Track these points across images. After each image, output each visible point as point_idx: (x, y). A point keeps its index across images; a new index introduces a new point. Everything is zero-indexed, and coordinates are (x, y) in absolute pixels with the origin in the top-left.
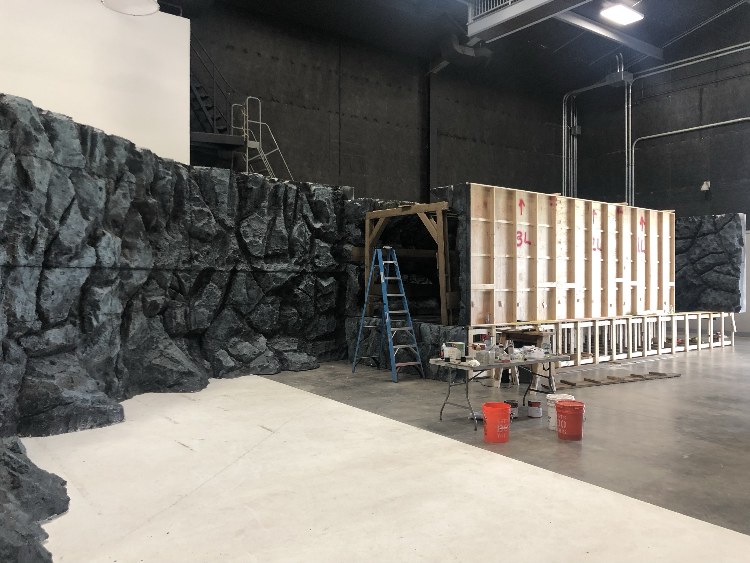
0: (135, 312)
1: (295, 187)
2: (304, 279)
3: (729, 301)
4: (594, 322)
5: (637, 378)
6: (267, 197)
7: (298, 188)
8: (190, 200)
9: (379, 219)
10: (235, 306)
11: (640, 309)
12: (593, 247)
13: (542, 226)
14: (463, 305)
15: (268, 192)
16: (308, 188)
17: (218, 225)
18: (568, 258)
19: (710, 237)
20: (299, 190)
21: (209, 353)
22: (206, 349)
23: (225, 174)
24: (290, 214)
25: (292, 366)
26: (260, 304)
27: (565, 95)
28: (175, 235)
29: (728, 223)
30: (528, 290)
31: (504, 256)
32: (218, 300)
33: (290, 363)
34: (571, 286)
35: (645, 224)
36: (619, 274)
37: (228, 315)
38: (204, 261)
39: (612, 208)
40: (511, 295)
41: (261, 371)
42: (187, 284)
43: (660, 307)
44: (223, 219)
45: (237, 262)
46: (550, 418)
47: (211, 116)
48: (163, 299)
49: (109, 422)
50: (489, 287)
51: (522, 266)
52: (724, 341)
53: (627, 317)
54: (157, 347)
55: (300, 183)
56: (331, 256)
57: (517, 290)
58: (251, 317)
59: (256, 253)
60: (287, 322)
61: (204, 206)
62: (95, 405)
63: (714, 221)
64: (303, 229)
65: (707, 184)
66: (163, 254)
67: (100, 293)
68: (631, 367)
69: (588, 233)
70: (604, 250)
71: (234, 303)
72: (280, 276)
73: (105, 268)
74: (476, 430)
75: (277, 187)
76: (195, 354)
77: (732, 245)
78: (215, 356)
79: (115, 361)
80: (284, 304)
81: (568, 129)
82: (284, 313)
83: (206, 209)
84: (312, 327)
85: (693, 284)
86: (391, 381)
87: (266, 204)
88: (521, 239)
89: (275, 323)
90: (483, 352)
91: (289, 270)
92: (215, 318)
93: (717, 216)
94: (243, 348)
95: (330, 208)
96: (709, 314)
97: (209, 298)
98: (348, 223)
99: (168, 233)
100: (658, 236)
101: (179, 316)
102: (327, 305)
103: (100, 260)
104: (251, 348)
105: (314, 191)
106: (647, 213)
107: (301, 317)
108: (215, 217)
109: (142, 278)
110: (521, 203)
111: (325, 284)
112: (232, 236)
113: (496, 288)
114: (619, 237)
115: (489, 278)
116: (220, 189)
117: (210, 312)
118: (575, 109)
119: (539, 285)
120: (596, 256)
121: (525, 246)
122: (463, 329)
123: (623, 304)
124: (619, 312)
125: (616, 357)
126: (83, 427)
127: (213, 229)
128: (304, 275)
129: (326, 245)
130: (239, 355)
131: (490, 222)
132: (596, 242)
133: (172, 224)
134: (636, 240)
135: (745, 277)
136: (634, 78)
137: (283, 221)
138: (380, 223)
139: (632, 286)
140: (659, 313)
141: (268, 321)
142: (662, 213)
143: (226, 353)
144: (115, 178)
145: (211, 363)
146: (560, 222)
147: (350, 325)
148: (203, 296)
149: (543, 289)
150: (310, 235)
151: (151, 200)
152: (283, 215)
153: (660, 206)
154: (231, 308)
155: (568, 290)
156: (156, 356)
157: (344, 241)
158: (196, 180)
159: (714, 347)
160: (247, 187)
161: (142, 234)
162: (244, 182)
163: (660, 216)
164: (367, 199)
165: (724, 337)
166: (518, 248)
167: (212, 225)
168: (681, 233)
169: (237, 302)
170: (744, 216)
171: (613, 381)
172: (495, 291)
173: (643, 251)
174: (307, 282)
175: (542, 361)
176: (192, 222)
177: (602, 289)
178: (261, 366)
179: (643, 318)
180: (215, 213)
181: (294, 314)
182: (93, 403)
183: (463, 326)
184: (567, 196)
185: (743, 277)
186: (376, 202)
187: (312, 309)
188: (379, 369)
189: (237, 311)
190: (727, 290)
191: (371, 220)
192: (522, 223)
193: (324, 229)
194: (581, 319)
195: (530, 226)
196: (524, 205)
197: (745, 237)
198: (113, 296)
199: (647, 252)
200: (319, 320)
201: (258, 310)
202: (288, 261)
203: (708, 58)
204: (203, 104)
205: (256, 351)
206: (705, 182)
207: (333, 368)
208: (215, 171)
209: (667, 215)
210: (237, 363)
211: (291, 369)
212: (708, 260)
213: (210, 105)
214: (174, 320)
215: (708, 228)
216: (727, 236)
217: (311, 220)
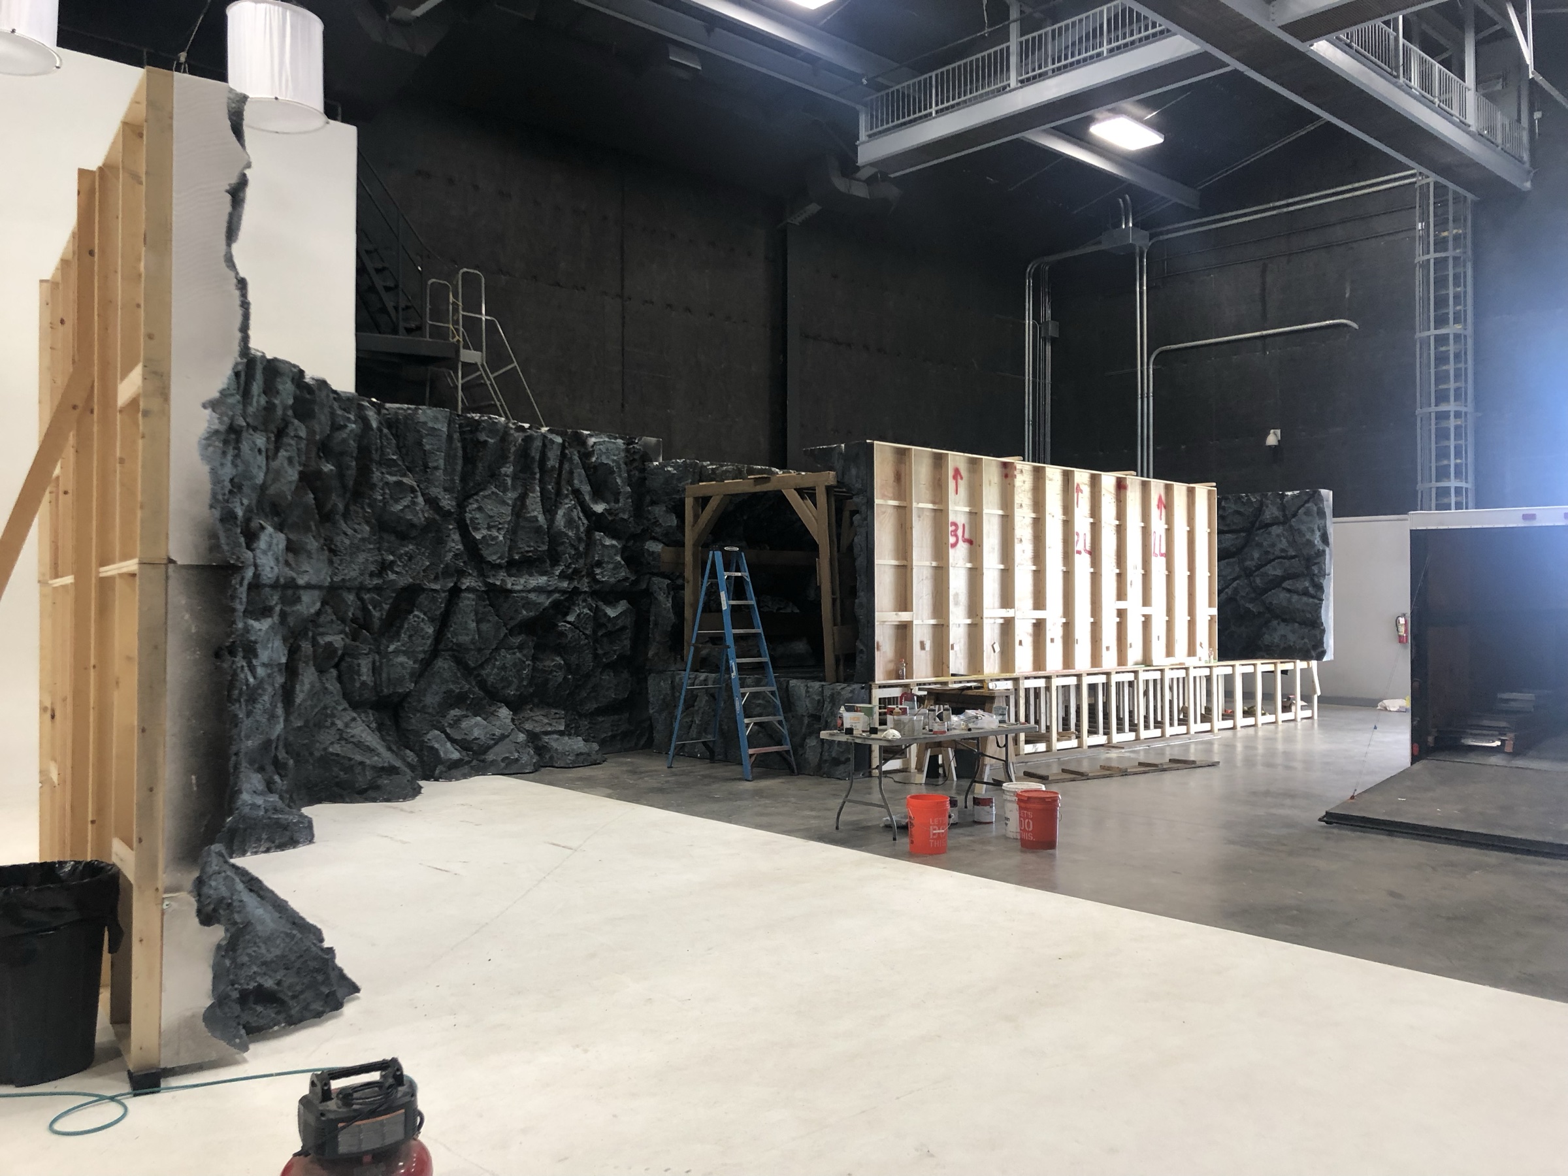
0: (304, 662)
1: (559, 440)
2: (574, 604)
3: (1306, 640)
4: (1079, 676)
5: (1148, 767)
6: (512, 458)
7: (564, 441)
8: (381, 464)
9: (711, 497)
10: (456, 654)
11: (1158, 656)
12: (1077, 548)
13: (991, 513)
14: (862, 647)
15: (513, 449)
16: (581, 441)
17: (427, 508)
18: (1034, 568)
19: (1276, 530)
20: (567, 444)
21: (412, 737)
22: (408, 730)
23: (440, 416)
24: (550, 487)
25: (559, 759)
26: (500, 649)
27: (1030, 263)
28: (356, 527)
29: (1303, 506)
30: (969, 621)
31: (928, 563)
32: (429, 642)
33: (555, 755)
34: (1040, 614)
35: (1165, 507)
36: (1121, 595)
37: (444, 669)
38: (404, 572)
39: (1108, 480)
40: (941, 631)
41: (506, 768)
42: (376, 614)
43: (1192, 652)
44: (436, 497)
45: (461, 573)
46: (1007, 819)
47: (392, 304)
48: (342, 638)
49: (293, 843)
50: (905, 616)
51: (958, 582)
52: (1299, 711)
53: (1136, 668)
54: (333, 724)
55: (567, 432)
56: (623, 563)
57: (951, 623)
58: (483, 672)
59: (493, 558)
60: (547, 681)
61: (405, 475)
62: (269, 814)
63: (1282, 503)
64: (575, 513)
65: (1275, 434)
66: (341, 560)
67: (258, 628)
68: (1142, 753)
69: (1068, 524)
70: (1095, 553)
71: (455, 647)
72: (534, 598)
73: (265, 585)
74: (895, 839)
75: (528, 440)
76: (389, 738)
77: (1310, 543)
78: (423, 741)
79: (274, 745)
80: (541, 649)
81: (1034, 327)
82: (540, 665)
83: (408, 481)
84: (588, 691)
85: (1248, 611)
86: (740, 779)
87: (508, 469)
88: (956, 536)
89: (525, 683)
90: (904, 718)
91: (550, 589)
92: (421, 675)
93: (1287, 493)
94: (472, 727)
95: (620, 476)
96: (1275, 664)
97: (414, 638)
98: (653, 503)
99: (346, 523)
100: (1188, 529)
101: (364, 670)
102: (615, 651)
103: (258, 572)
104: (486, 727)
105: (593, 446)
106: (1168, 489)
107: (571, 673)
108: (423, 495)
109: (314, 603)
110: (957, 472)
111: (612, 613)
112: (451, 527)
113: (917, 619)
114: (1121, 530)
115: (904, 601)
116: (432, 444)
117: (414, 663)
118: (1046, 290)
119: (987, 613)
120: (1082, 564)
121: (962, 548)
122: (863, 688)
123: (1129, 646)
124: (1122, 660)
125: (1117, 738)
126: (255, 850)
127: (420, 515)
128: (575, 598)
129: (614, 542)
130: (465, 739)
131: (905, 507)
132: (1082, 540)
133: (352, 508)
134: (1150, 535)
135: (1332, 598)
136: (1150, 239)
137: (538, 499)
138: (712, 505)
139: (1144, 616)
140: (1190, 662)
141: (514, 680)
142: (1194, 488)
143: (443, 736)
144: (275, 430)
145: (418, 755)
146: (1021, 505)
147: (657, 687)
148: (403, 635)
149: (992, 621)
150: (586, 526)
151: (326, 466)
152: (538, 489)
153: (1190, 476)
154: (449, 655)
155: (1034, 621)
156: (333, 740)
157: (646, 534)
158: (389, 427)
159: (1283, 721)
160: (478, 440)
161: (313, 528)
162: (471, 432)
163: (1191, 493)
164: (688, 461)
165: (1300, 703)
166: (951, 551)
167: (418, 508)
168: (1228, 522)
169: (459, 645)
170: (1329, 494)
171: (1108, 772)
172: (915, 623)
173: (1162, 555)
174: (580, 610)
175: (995, 733)
176: (385, 504)
177: (1092, 620)
178: (507, 758)
179: (1162, 671)
180: (421, 486)
181: (559, 667)
182: (266, 811)
183: (863, 683)
184: (1034, 461)
185: (1328, 599)
186: (703, 466)
187: (588, 657)
188: (714, 763)
189: (459, 662)
190: (1303, 623)
191: (696, 499)
192: (958, 508)
193: (610, 514)
194: (1057, 671)
195: (970, 513)
196: (962, 478)
197: (1331, 530)
198: (276, 634)
199: (1169, 555)
200: (601, 679)
201: (496, 660)
202: (546, 571)
203: (1274, 212)
204: (379, 283)
205: (496, 733)
206: (1272, 431)
207: (632, 762)
208: (424, 412)
209: (1203, 491)
210: (464, 753)
211: (556, 765)
212: (1274, 570)
213: (391, 284)
214: (356, 677)
215: (1272, 514)
216: (1304, 528)
217: (587, 498)
